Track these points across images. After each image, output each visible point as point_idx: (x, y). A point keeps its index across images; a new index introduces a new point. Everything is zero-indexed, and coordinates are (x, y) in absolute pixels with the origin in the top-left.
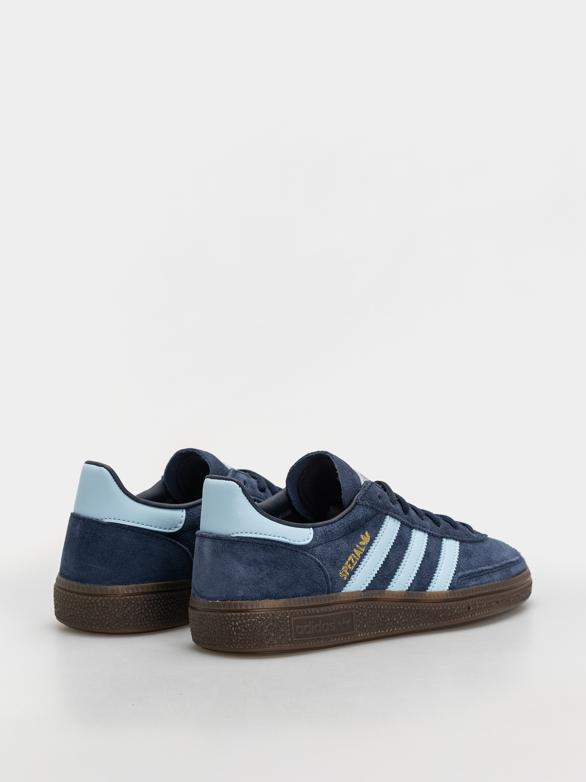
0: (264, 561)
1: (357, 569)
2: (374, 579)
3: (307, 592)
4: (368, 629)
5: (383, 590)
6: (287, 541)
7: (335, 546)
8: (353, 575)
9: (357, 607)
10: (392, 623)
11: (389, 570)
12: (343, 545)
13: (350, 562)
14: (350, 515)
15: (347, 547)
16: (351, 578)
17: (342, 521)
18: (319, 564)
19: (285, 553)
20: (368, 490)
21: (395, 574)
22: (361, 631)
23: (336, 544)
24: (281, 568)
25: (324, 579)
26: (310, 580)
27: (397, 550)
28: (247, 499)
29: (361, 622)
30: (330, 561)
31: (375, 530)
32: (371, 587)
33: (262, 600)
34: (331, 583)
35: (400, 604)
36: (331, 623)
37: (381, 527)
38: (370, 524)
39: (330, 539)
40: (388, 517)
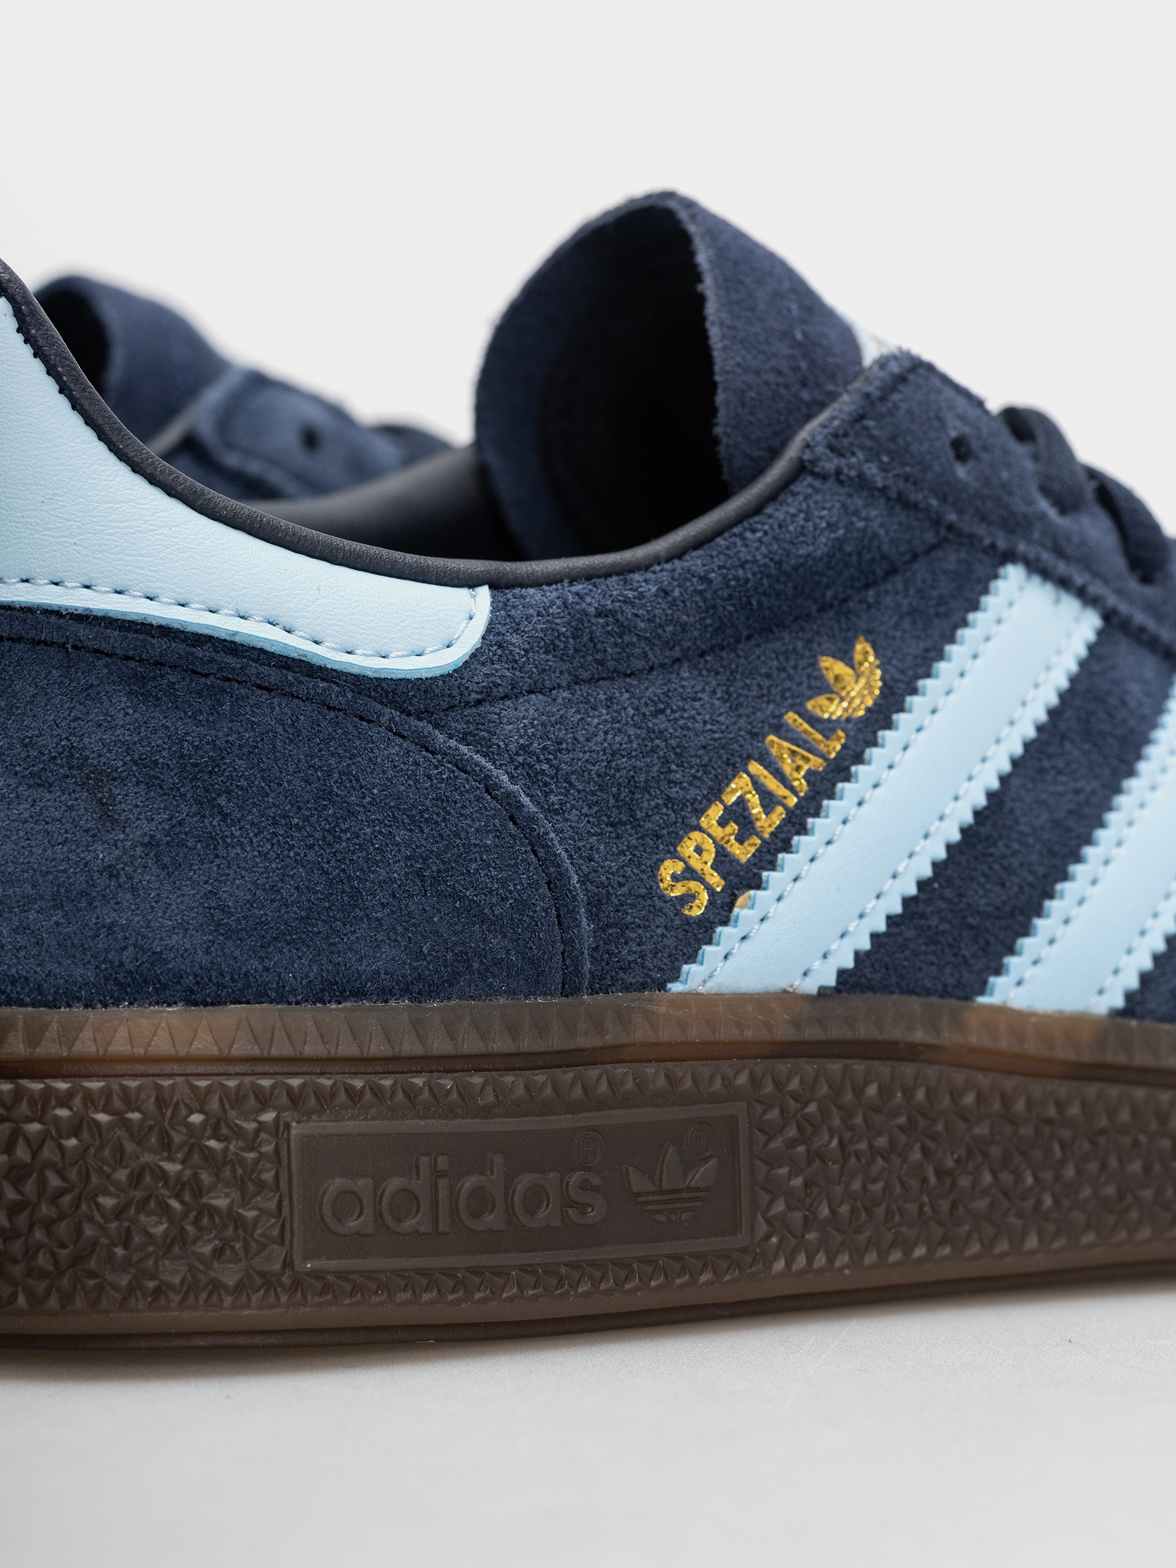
0: (135, 763)
1: (780, 856)
2: (897, 925)
3: (415, 969)
4: (839, 1230)
5: (959, 998)
6: (297, 644)
7: (637, 709)
8: (752, 892)
9: (769, 1088)
10: (1006, 1204)
11: (1003, 885)
12: (697, 704)
13: (738, 814)
14: (754, 531)
15: (722, 719)
16: (736, 910)
17: (695, 561)
18: (510, 803)
19: (281, 722)
20: (883, 399)
21: (1039, 912)
22: (793, 1242)
23: (648, 694)
24: (241, 808)
25: (542, 900)
26: (439, 894)
27: (1060, 772)
28: (48, 373)
29: (797, 1182)
30: (593, 793)
31: (918, 637)
32: (877, 977)
33: (105, 1006)
34: (586, 925)
35: (1063, 1089)
36: (576, 1177)
37: (965, 623)
38: (888, 600)
39: (611, 664)
40: (1013, 576)
